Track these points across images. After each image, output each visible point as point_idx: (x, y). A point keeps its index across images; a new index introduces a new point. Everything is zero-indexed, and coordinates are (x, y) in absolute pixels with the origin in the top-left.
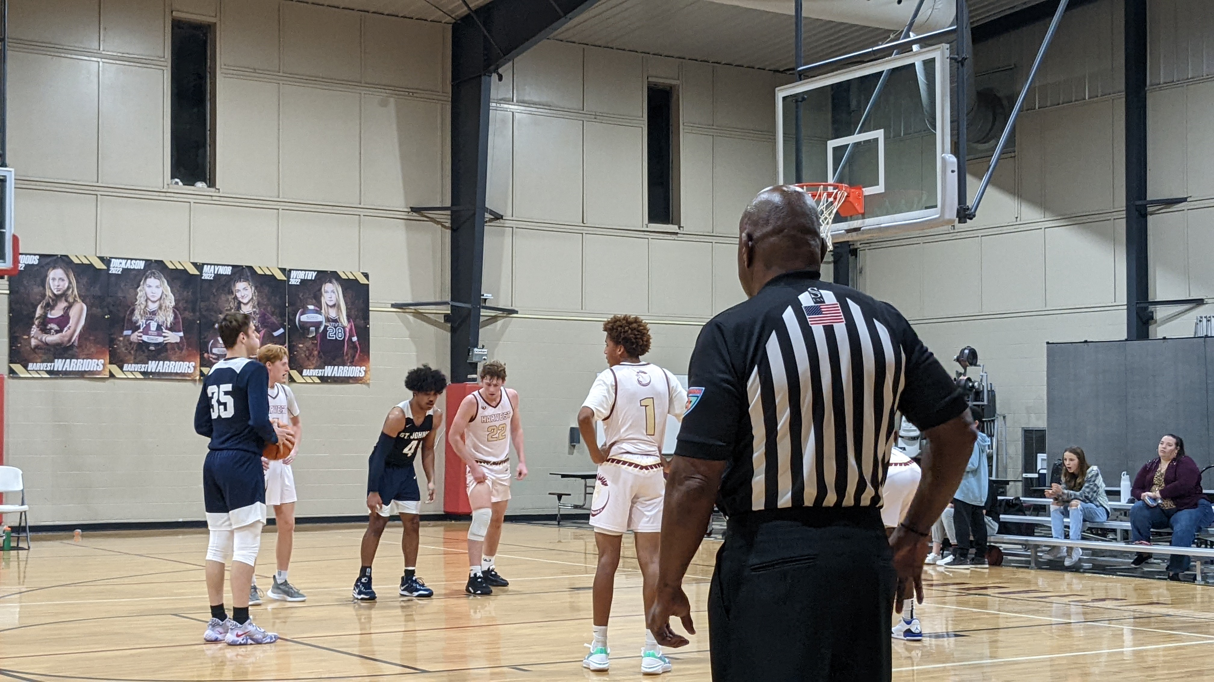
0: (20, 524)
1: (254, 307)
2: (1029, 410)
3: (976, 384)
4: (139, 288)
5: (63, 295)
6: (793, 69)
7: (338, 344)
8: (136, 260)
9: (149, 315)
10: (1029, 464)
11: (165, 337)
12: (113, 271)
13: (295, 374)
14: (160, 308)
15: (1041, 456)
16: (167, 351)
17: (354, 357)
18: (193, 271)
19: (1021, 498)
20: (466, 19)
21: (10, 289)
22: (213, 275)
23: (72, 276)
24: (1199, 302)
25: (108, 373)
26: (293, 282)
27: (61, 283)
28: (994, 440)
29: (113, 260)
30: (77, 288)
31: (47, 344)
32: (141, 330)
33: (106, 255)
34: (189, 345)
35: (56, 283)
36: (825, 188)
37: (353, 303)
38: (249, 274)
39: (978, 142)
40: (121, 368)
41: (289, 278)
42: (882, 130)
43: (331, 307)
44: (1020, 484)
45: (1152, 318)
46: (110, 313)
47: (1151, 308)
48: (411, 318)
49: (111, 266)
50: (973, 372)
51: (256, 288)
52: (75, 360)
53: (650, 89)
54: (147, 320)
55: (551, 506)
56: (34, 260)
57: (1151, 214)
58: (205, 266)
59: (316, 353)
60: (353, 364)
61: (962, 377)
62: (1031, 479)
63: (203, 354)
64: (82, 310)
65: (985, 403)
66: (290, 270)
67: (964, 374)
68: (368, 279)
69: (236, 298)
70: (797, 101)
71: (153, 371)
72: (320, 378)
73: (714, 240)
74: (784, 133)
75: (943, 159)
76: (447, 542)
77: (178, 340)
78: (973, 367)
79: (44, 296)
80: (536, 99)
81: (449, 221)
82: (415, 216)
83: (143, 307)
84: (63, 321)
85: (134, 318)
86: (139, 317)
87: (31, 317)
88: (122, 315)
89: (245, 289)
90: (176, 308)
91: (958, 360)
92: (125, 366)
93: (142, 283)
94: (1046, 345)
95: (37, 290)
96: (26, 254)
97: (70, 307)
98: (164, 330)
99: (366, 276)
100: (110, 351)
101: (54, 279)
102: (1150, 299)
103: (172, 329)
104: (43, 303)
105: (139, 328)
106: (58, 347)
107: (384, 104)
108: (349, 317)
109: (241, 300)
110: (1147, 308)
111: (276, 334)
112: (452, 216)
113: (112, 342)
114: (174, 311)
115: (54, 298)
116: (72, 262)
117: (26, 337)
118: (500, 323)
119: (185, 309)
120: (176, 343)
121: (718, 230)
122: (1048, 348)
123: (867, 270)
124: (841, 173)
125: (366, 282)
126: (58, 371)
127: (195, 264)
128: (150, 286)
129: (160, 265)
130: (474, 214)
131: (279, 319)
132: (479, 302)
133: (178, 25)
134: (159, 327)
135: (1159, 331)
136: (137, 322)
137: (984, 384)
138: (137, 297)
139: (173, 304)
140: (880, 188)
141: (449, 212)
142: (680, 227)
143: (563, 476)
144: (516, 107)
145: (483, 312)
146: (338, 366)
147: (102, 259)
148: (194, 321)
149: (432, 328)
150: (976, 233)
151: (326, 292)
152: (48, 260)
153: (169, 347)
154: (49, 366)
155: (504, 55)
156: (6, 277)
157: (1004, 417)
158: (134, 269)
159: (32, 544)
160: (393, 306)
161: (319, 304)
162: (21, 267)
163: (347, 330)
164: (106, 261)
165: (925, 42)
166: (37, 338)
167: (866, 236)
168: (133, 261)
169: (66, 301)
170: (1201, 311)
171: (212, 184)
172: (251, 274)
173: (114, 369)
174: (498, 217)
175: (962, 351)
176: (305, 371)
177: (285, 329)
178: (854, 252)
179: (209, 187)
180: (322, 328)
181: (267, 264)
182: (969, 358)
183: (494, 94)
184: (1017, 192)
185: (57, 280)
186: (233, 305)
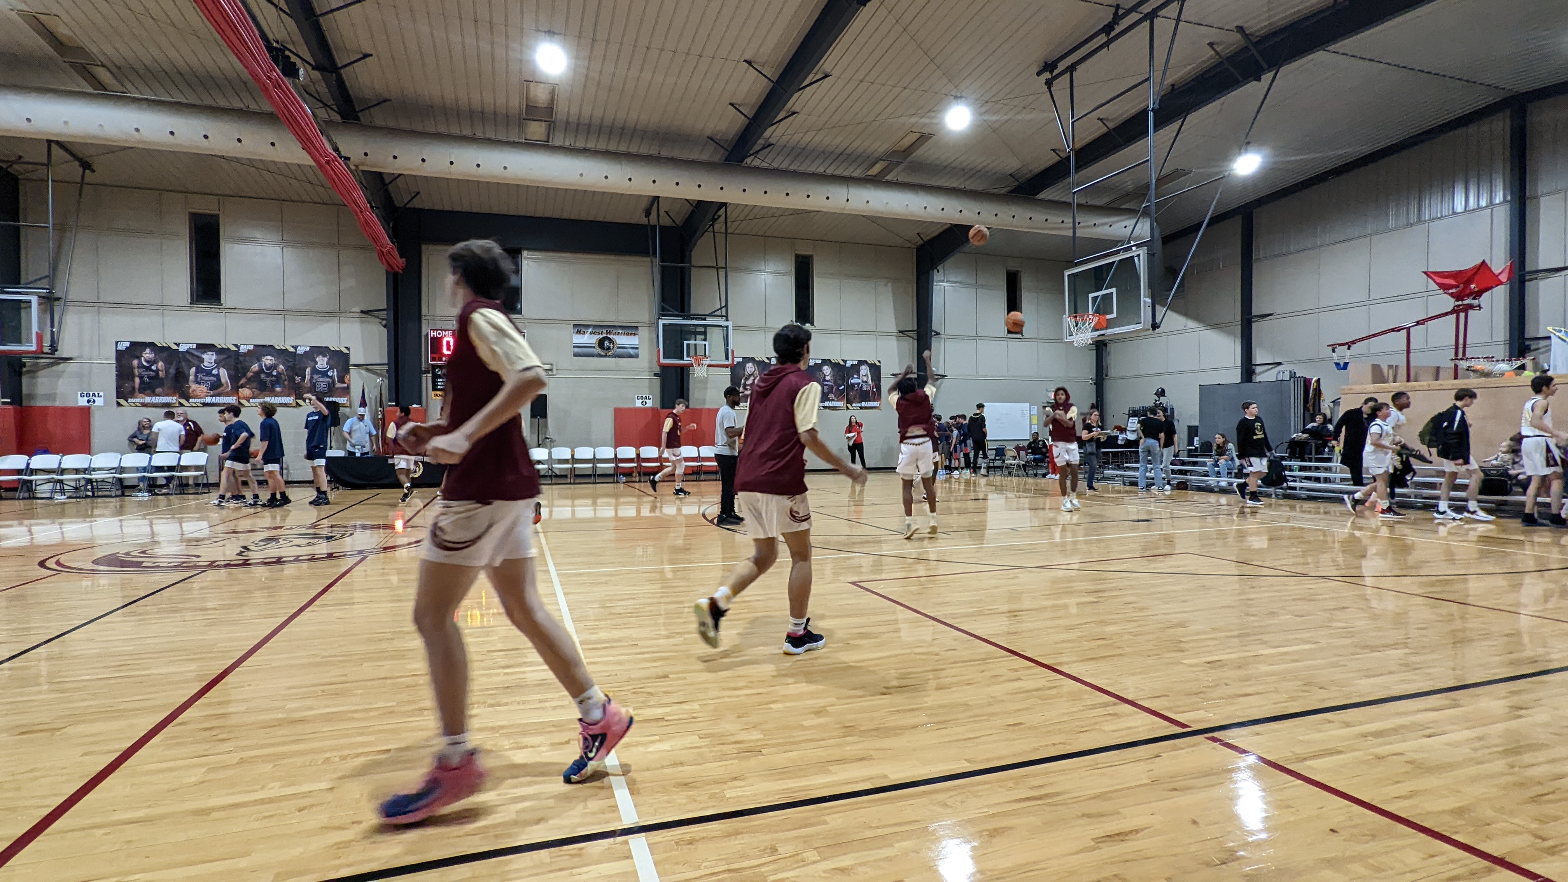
1: (830, 377)
2: (1191, 417)
5: (752, 374)
6: (1073, 261)
7: (867, 392)
10: (1190, 442)
15: (1196, 439)
17: (874, 398)
19: (1186, 459)
20: (922, 246)
21: (730, 372)
22: (813, 364)
23: (755, 366)
24: (1279, 364)
26: (848, 365)
30: (758, 371)
31: (746, 395)
36: (1088, 317)
41: (846, 364)
42: (1115, 289)
43: (864, 376)
45: (1254, 372)
47: (1254, 367)
51: (831, 369)
53: (1007, 273)
56: (740, 360)
57: (1254, 322)
58: (810, 360)
59: (858, 396)
60: (874, 401)
62: (1191, 449)
66: (847, 361)
69: (823, 373)
70: (1075, 276)
73: (1038, 341)
75: (1144, 299)
78: (1163, 397)
79: (744, 374)
80: (955, 280)
81: (916, 336)
82: (901, 334)
84: (752, 385)
87: (740, 384)
91: (1155, 394)
94: (1199, 386)
96: (737, 358)
97: (755, 379)
99: (879, 362)
101: (748, 367)
102: (1253, 363)
104: (744, 377)
107: (886, 285)
108: (872, 380)
109: (825, 374)
110: (1251, 367)
111: (840, 388)
112: (917, 334)
115: (748, 375)
116: (755, 360)
121: (1041, 337)
123: (1112, 354)
124: (1096, 310)
130: (927, 333)
131: (842, 382)
133: (797, 257)
135: (1258, 378)
140: (1114, 315)
141: (916, 332)
142: (1023, 336)
144: (945, 284)
146: (868, 401)
147: (767, 359)
150: (1164, 334)
151: (862, 369)
155: (940, 261)
156: (729, 367)
161: (859, 375)
162: (735, 363)
163: (871, 386)
165: (1137, 246)
166: (742, 393)
167: (1109, 337)
169: (754, 376)
170: (1280, 368)
172: (829, 363)
174: (938, 334)
175: (1158, 390)
177: (844, 386)
178: (1106, 345)
180: (861, 385)
181: (836, 358)
182: (1161, 393)
183: (935, 278)
184: (1186, 314)
185: (750, 368)
186: (822, 376)
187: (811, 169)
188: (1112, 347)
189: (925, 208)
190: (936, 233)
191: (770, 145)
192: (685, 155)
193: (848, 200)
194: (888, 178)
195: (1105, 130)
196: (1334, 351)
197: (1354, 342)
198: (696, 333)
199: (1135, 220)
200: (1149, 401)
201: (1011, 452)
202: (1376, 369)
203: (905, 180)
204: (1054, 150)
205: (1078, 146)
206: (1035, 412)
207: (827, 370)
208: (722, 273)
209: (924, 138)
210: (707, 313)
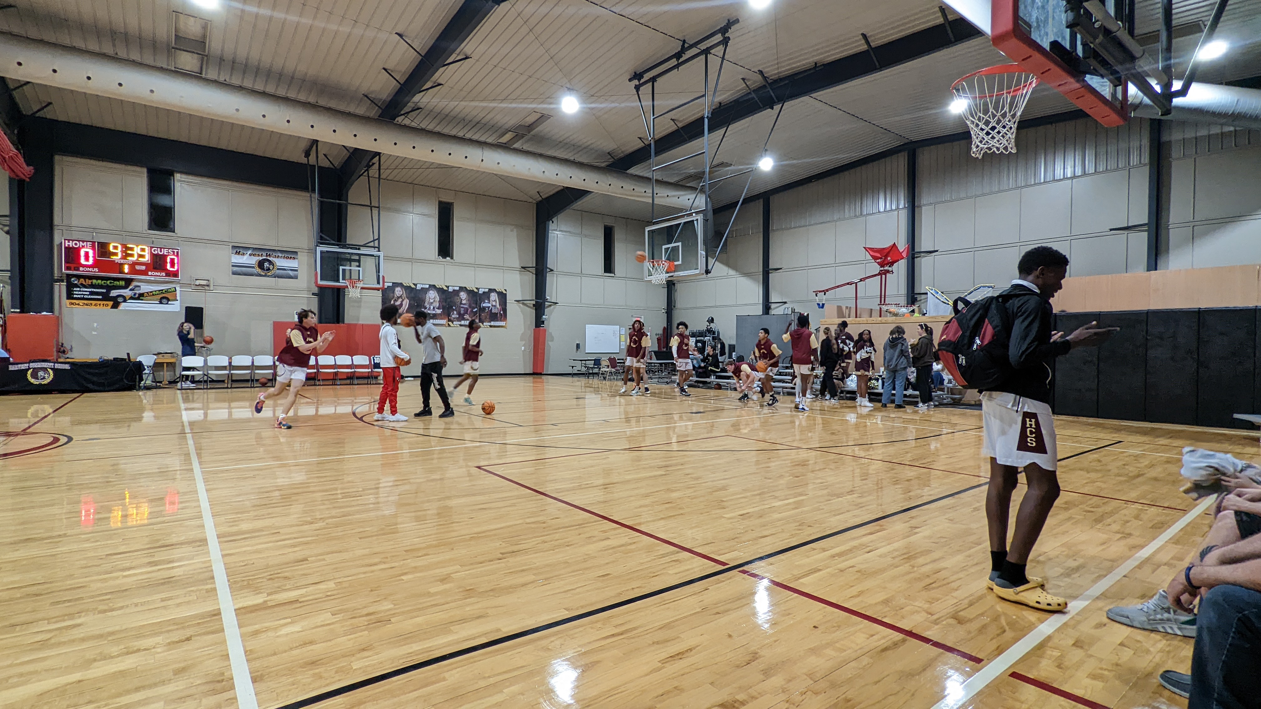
1: (467, 301)
2: (730, 338)
3: (713, 329)
5: (401, 297)
6: (651, 221)
7: (496, 314)
9: (430, 304)
11: (436, 311)
12: (417, 288)
14: (434, 301)
16: (436, 316)
17: (501, 319)
18: (445, 288)
20: (540, 201)
21: (382, 295)
22: (452, 290)
23: (404, 290)
24: (785, 303)
27: (400, 292)
29: (418, 284)
30: (406, 294)
33: (415, 283)
36: (663, 263)
41: (479, 291)
42: (681, 242)
43: (494, 301)
45: (770, 308)
48: (522, 305)
49: (417, 286)
50: (712, 325)
51: (467, 294)
53: (605, 227)
55: (570, 371)
56: (390, 284)
57: (771, 273)
58: (450, 287)
59: (489, 317)
60: (501, 321)
64: (407, 301)
65: (716, 335)
66: (479, 288)
67: (710, 326)
68: (506, 292)
69: (460, 298)
70: (653, 232)
73: (626, 279)
74: (648, 243)
75: (701, 252)
76: (534, 382)
78: (712, 323)
79: (394, 296)
80: (565, 229)
81: (535, 272)
82: (523, 270)
83: (428, 301)
84: (400, 305)
85: (425, 304)
86: (427, 304)
90: (439, 301)
91: (707, 321)
93: (428, 293)
96: (387, 282)
97: (402, 300)
98: (436, 309)
99: (506, 290)
102: (770, 301)
103: (438, 308)
104: (394, 299)
105: (427, 308)
107: (512, 231)
108: (500, 305)
109: (462, 298)
110: (769, 304)
111: (475, 310)
112: (536, 270)
115: (397, 297)
116: (403, 285)
118: (552, 307)
120: (440, 313)
121: (628, 276)
122: (736, 317)
123: (678, 290)
124: (667, 258)
127: (446, 286)
128: (430, 294)
129: (434, 286)
130: (544, 269)
131: (475, 305)
132: (545, 300)
133: (440, 203)
134: (434, 308)
135: (772, 312)
136: (426, 306)
137: (716, 329)
138: (426, 297)
140: (680, 262)
142: (614, 275)
143: (574, 360)
144: (558, 232)
145: (546, 303)
146: (497, 321)
149: (529, 309)
150: (714, 279)
151: (492, 296)
155: (554, 215)
156: (380, 290)
157: (722, 340)
158: (425, 288)
160: (515, 301)
161: (489, 300)
162: (386, 287)
163: (499, 309)
164: (415, 285)
165: (697, 213)
167: (676, 278)
168: (425, 285)
170: (786, 305)
171: (452, 258)
172: (466, 290)
174: (552, 270)
175: (709, 318)
177: (477, 309)
178: (674, 284)
180: (490, 308)
181: (471, 286)
182: (711, 320)
183: (550, 228)
184: (727, 264)
185: (398, 291)
186: (459, 300)
187: (453, 133)
188: (678, 286)
189: (544, 172)
190: (551, 193)
191: (418, 109)
192: (342, 107)
193: (482, 160)
194: (516, 146)
195: (675, 128)
196: (816, 295)
197: (827, 290)
198: (351, 260)
199: (695, 195)
200: (703, 326)
201: (605, 362)
202: (839, 308)
203: (530, 149)
204: (640, 138)
205: (657, 137)
206: (623, 332)
207: (463, 295)
208: (375, 211)
209: (543, 117)
210: (361, 244)
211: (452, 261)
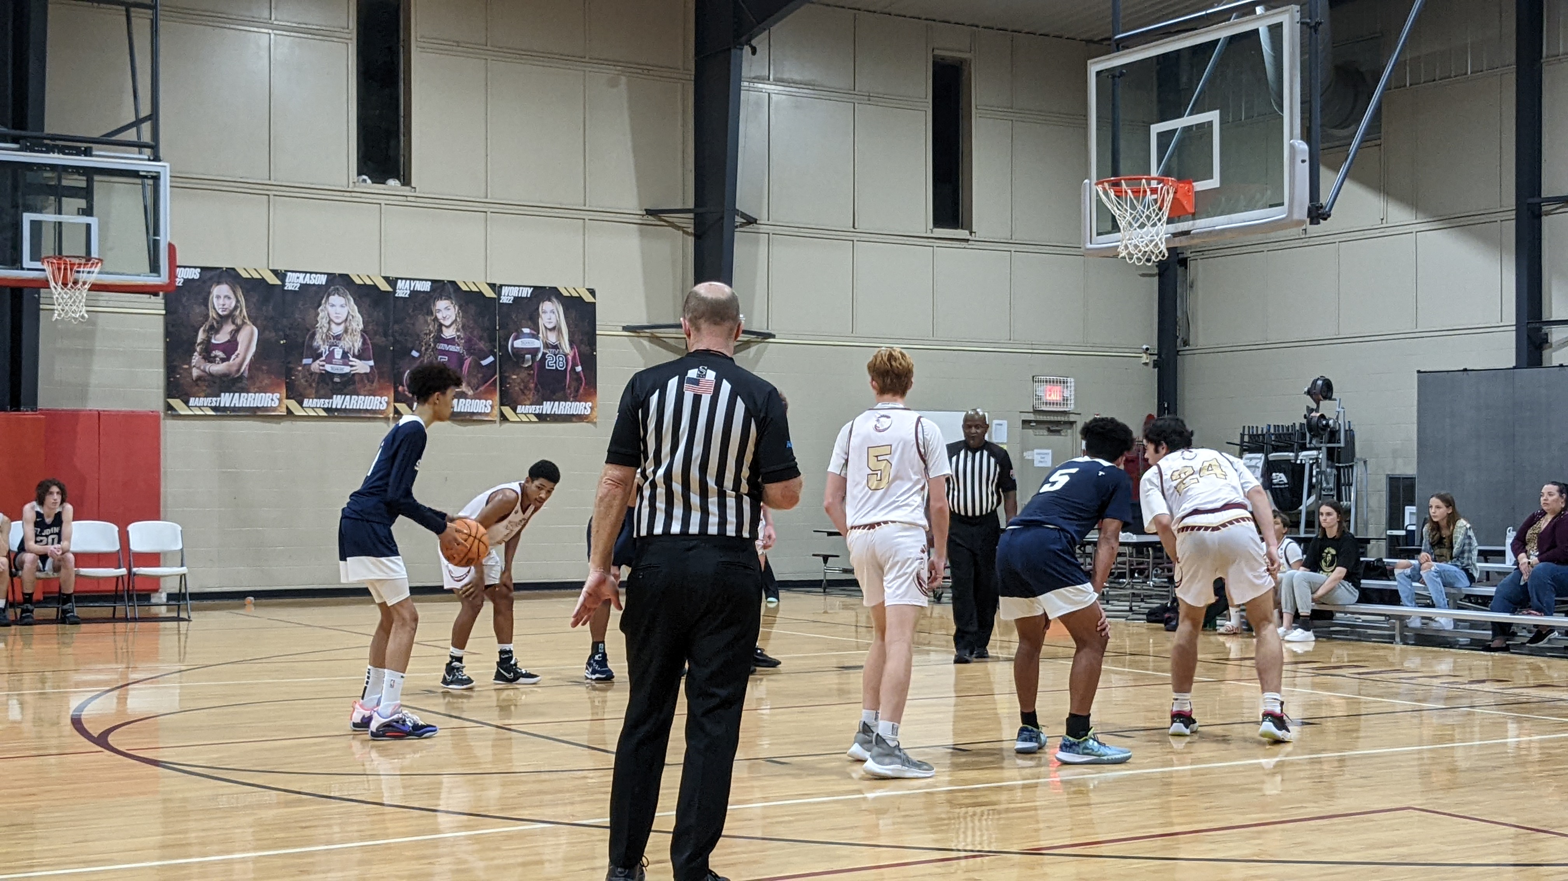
0: (180, 590)
1: (458, 330)
2: (1395, 454)
3: (1331, 422)
4: (321, 308)
5: (229, 317)
6: (1109, 39)
7: (559, 375)
8: (316, 273)
9: (332, 340)
10: (1395, 520)
11: (352, 366)
12: (289, 286)
13: (507, 410)
14: (346, 331)
15: (1409, 510)
16: (354, 383)
17: (577, 391)
18: (384, 287)
19: (1385, 560)
21: (165, 309)
22: (408, 292)
23: (240, 293)
25: (284, 410)
26: (504, 300)
27: (227, 302)
28: (1353, 489)
29: (289, 274)
30: (247, 307)
31: (211, 375)
32: (324, 358)
33: (281, 267)
34: (381, 375)
35: (221, 301)
36: (1149, 184)
37: (576, 326)
38: (451, 290)
39: (1336, 127)
40: (301, 403)
41: (499, 295)
42: (1217, 112)
43: (551, 330)
44: (1383, 544)
45: (1547, 342)
46: (286, 337)
47: (1545, 329)
48: (646, 343)
49: (287, 280)
50: (1327, 408)
51: (460, 307)
52: (246, 394)
53: (935, 64)
54: (330, 346)
55: (815, 570)
56: (195, 274)
57: (1546, 215)
58: (399, 281)
59: (532, 385)
60: (577, 399)
61: (1314, 414)
62: (1397, 537)
63: (397, 387)
64: (252, 334)
65: (1342, 444)
66: (501, 286)
67: (1317, 410)
68: (594, 296)
69: (436, 319)
70: (1114, 77)
71: (339, 407)
72: (537, 415)
73: (1013, 248)
74: (1098, 117)
75: (1292, 147)
77: (368, 371)
78: (1327, 402)
79: (207, 316)
80: (797, 77)
81: (692, 226)
82: (651, 219)
83: (325, 330)
84: (230, 347)
85: (315, 344)
86: (321, 343)
87: (193, 343)
88: (300, 340)
89: (447, 308)
90: (364, 331)
91: (1309, 393)
92: (306, 401)
93: (323, 301)
94: (1416, 374)
95: (198, 309)
96: (185, 267)
97: (238, 330)
98: (351, 359)
99: (592, 292)
100: (287, 383)
101: (218, 297)
102: (1545, 318)
103: (360, 357)
104: (207, 325)
105: (321, 355)
106: (225, 379)
107: (613, 82)
108: (571, 343)
109: (442, 321)
110: (1540, 329)
111: (485, 362)
112: (695, 219)
113: (288, 373)
114: (362, 336)
115: (218, 319)
116: (238, 275)
117: (186, 366)
118: (753, 349)
119: (376, 333)
120: (365, 374)
121: (1018, 237)
122: (1418, 377)
123: (1200, 285)
124: (1168, 166)
125: (591, 300)
126: (225, 407)
127: (386, 279)
128: (333, 306)
129: (345, 280)
130: (722, 218)
131: (487, 344)
134: (345, 355)
135: (1555, 357)
136: (319, 348)
137: (1341, 421)
138: (319, 318)
139: (361, 326)
140: (1214, 182)
141: (692, 215)
142: (971, 233)
143: (830, 534)
144: (773, 87)
146: (559, 401)
147: (275, 272)
148: (386, 348)
150: (1330, 239)
151: (544, 312)
152: (213, 273)
153: (357, 378)
154: (214, 401)
155: (759, 23)
156: (161, 294)
157: (1365, 462)
158: (314, 285)
159: (193, 615)
160: (625, 329)
161: (535, 327)
162: (179, 282)
163: (570, 358)
164: (281, 275)
166: (199, 368)
167: (1195, 241)
168: (313, 275)
169: (233, 323)
171: (406, 181)
172: (455, 291)
173: (293, 404)
174: (751, 221)
175: (1315, 382)
176: (519, 407)
177: (495, 357)
178: (1184, 262)
179: (403, 185)
180: (540, 355)
181: (473, 279)
182: (1323, 391)
183: (746, 71)
184: (1384, 188)
185: (222, 297)
186: (432, 328)
188: (1198, 269)
198: (60, 193)
200: (1291, 413)
207: (446, 310)
208: (141, 22)
210: (96, 134)
211: (406, 190)
